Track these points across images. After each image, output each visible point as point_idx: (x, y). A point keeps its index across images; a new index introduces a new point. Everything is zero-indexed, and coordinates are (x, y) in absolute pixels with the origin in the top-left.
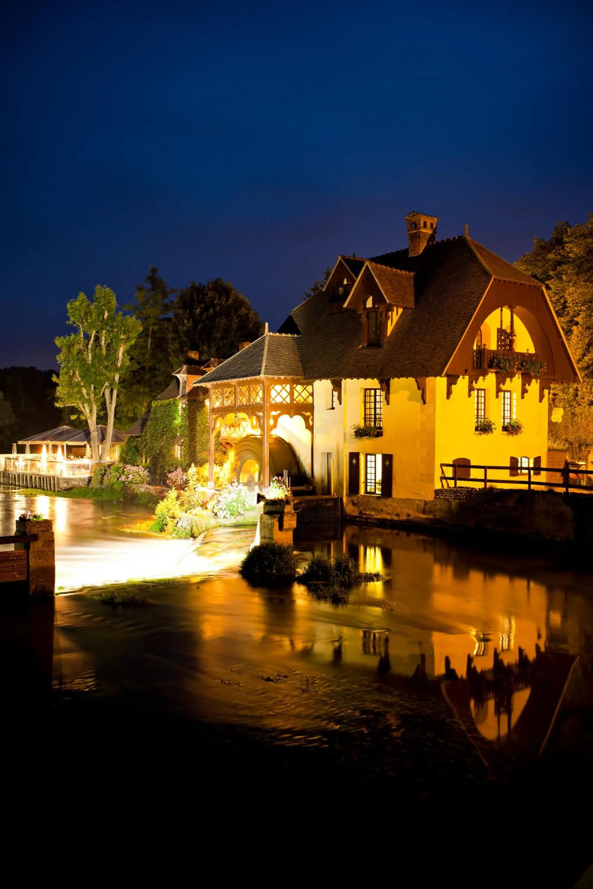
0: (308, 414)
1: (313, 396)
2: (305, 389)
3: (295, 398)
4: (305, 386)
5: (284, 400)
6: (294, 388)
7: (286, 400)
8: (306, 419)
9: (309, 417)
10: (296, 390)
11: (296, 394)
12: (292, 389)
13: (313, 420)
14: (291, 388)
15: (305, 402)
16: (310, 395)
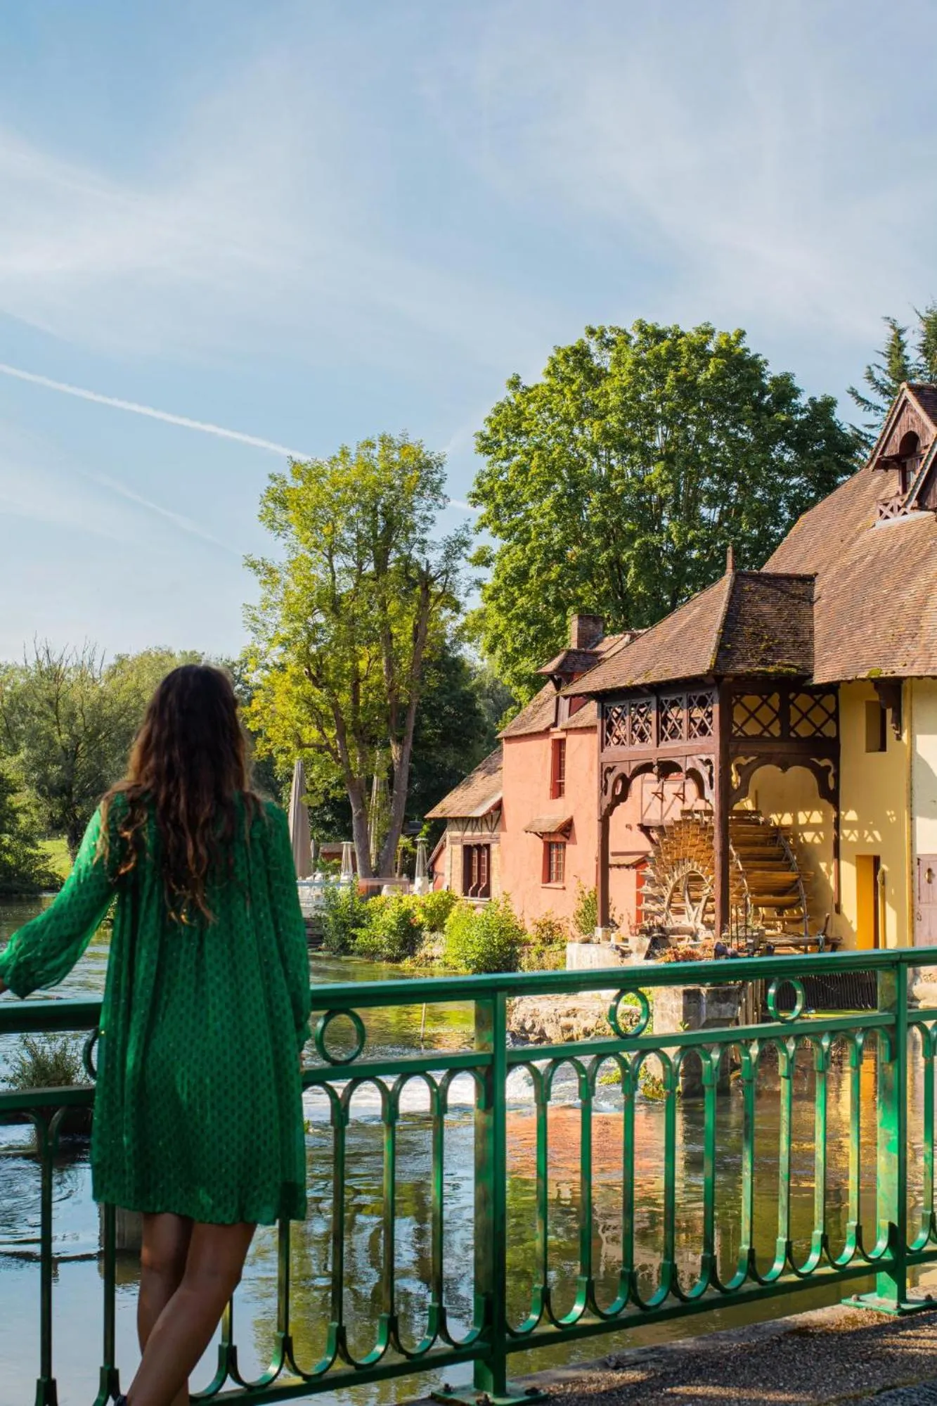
0: (825, 762)
1: (837, 721)
2: (817, 702)
3: (792, 724)
4: (817, 697)
5: (766, 729)
6: (792, 702)
7: (771, 729)
8: (821, 774)
9: (828, 768)
10: (794, 705)
11: (795, 716)
12: (785, 703)
13: (837, 777)
14: (781, 701)
15: (818, 734)
16: (831, 716)
